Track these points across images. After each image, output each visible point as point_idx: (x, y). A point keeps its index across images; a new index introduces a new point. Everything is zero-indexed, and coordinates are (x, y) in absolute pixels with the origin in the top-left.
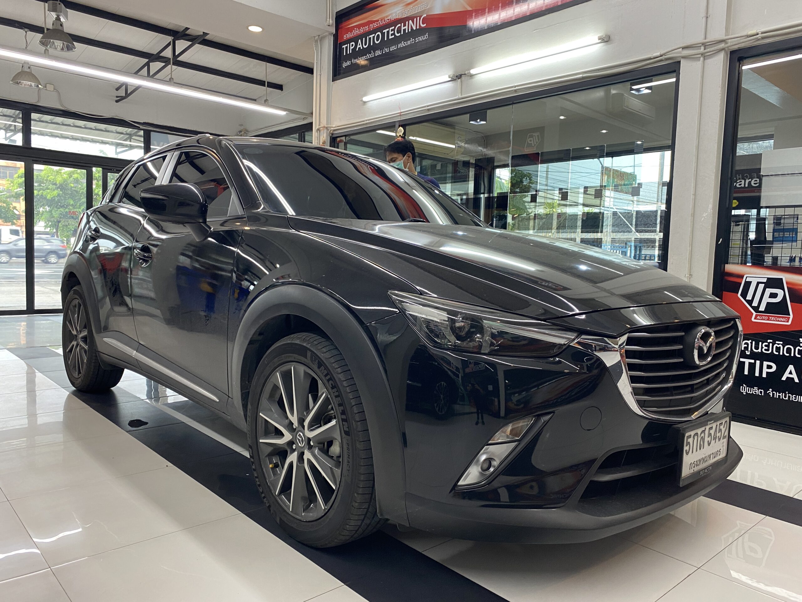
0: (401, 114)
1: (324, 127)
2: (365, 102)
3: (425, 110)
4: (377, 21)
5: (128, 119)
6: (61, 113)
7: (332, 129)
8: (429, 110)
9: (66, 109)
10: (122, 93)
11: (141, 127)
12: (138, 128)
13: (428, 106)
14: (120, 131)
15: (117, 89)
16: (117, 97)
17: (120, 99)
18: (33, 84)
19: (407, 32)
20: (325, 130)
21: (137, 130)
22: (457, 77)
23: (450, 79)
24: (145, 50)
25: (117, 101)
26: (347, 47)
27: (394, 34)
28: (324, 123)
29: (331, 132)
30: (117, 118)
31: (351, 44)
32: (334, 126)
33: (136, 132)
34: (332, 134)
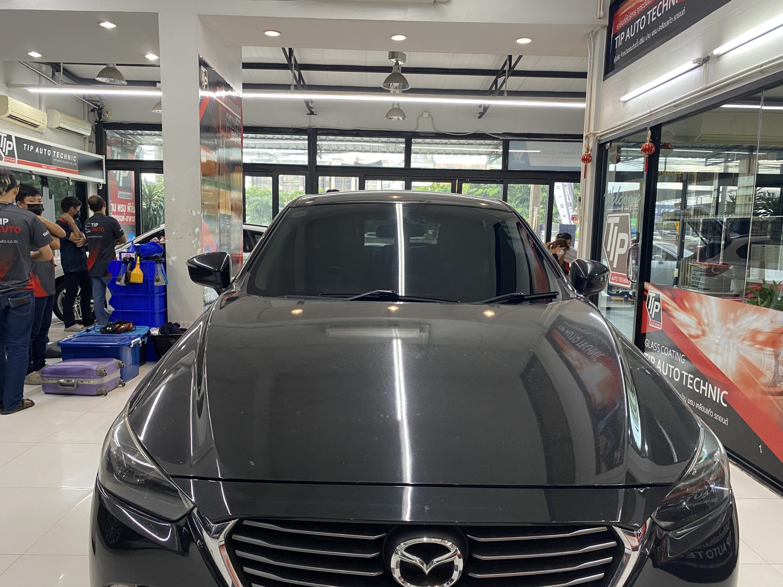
0: (651, 115)
3: (671, 107)
5: (488, 132)
6: (434, 135)
7: (598, 135)
8: (675, 106)
9: (437, 131)
11: (501, 138)
12: (498, 139)
13: (675, 102)
17: (481, 115)
19: (667, 10)
22: (705, 61)
23: (696, 65)
25: (480, 117)
27: (655, 15)
28: (592, 130)
29: (598, 138)
30: (479, 132)
31: (622, 34)
32: (599, 132)
34: (599, 141)
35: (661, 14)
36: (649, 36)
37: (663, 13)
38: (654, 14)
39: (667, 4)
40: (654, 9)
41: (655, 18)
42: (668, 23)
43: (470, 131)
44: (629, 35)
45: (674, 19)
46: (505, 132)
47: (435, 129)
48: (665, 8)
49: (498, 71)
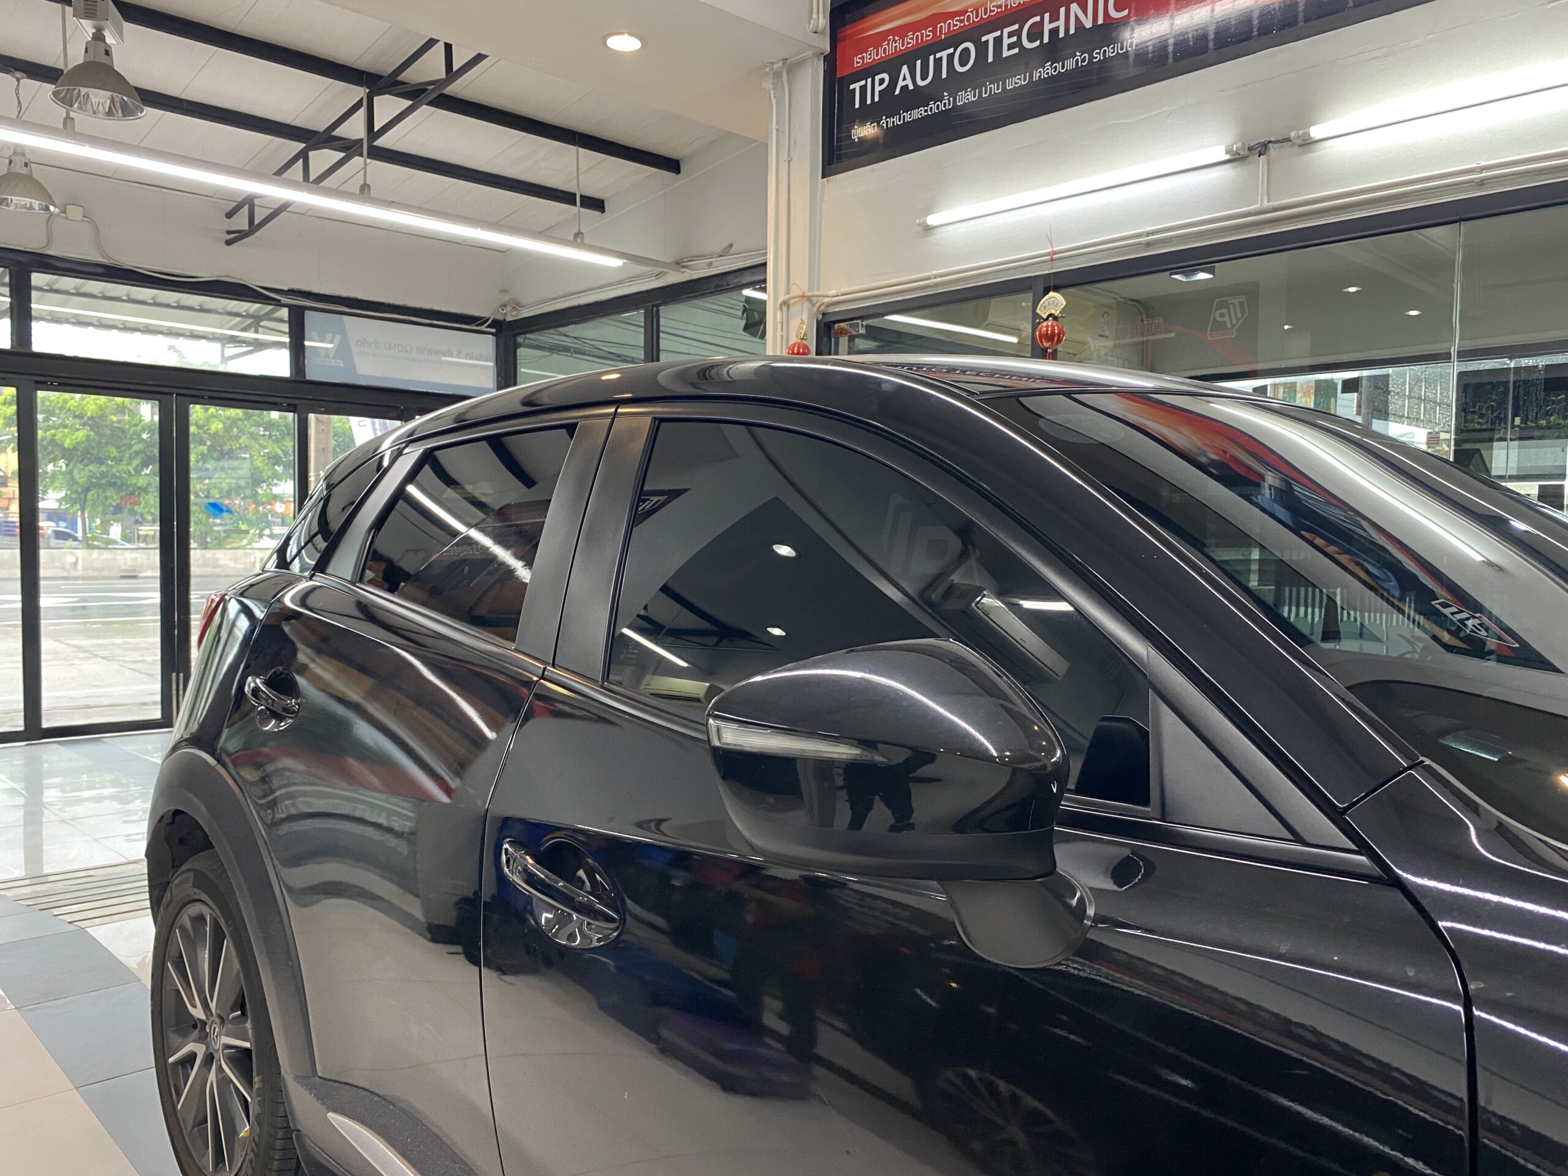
1: (803, 296)
2: (928, 229)
4: (963, 12)
6: (100, 270)
9: (112, 261)
10: (241, 222)
14: (235, 310)
15: (229, 215)
16: (229, 232)
17: (235, 237)
18: (36, 204)
20: (806, 305)
21: (272, 307)
24: (298, 123)
26: (863, 89)
33: (272, 312)
35: (1038, 43)
36: (995, 89)
37: (1046, 40)
38: (1006, 41)
39: (1061, 23)
40: (1006, 31)
41: (1016, 50)
42: (1070, 64)
43: (206, 274)
44: (909, 82)
45: (1091, 58)
46: (296, 287)
47: (103, 254)
48: (1054, 32)
49: (315, 133)
